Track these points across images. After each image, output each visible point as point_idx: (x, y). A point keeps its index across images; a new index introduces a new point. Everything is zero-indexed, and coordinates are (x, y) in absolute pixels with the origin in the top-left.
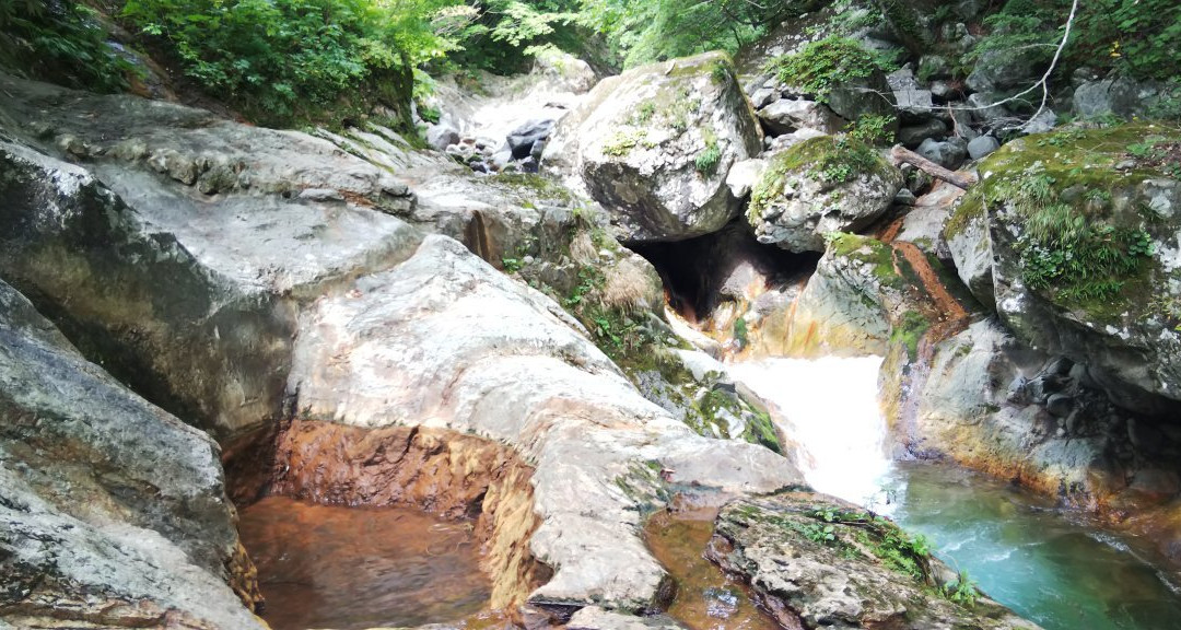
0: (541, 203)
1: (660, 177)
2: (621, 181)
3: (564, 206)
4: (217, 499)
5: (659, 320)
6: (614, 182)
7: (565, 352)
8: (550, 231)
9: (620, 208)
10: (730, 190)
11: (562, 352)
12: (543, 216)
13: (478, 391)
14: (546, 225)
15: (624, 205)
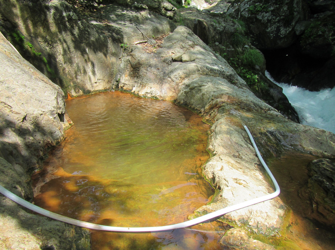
0: (225, 24)
1: (269, 24)
2: (254, 25)
3: (233, 26)
4: (51, 117)
5: (263, 76)
6: (251, 25)
7: (229, 77)
8: (227, 35)
9: (251, 35)
10: (295, 32)
11: (228, 77)
12: (225, 29)
13: (189, 88)
14: (226, 33)
15: (253, 34)
